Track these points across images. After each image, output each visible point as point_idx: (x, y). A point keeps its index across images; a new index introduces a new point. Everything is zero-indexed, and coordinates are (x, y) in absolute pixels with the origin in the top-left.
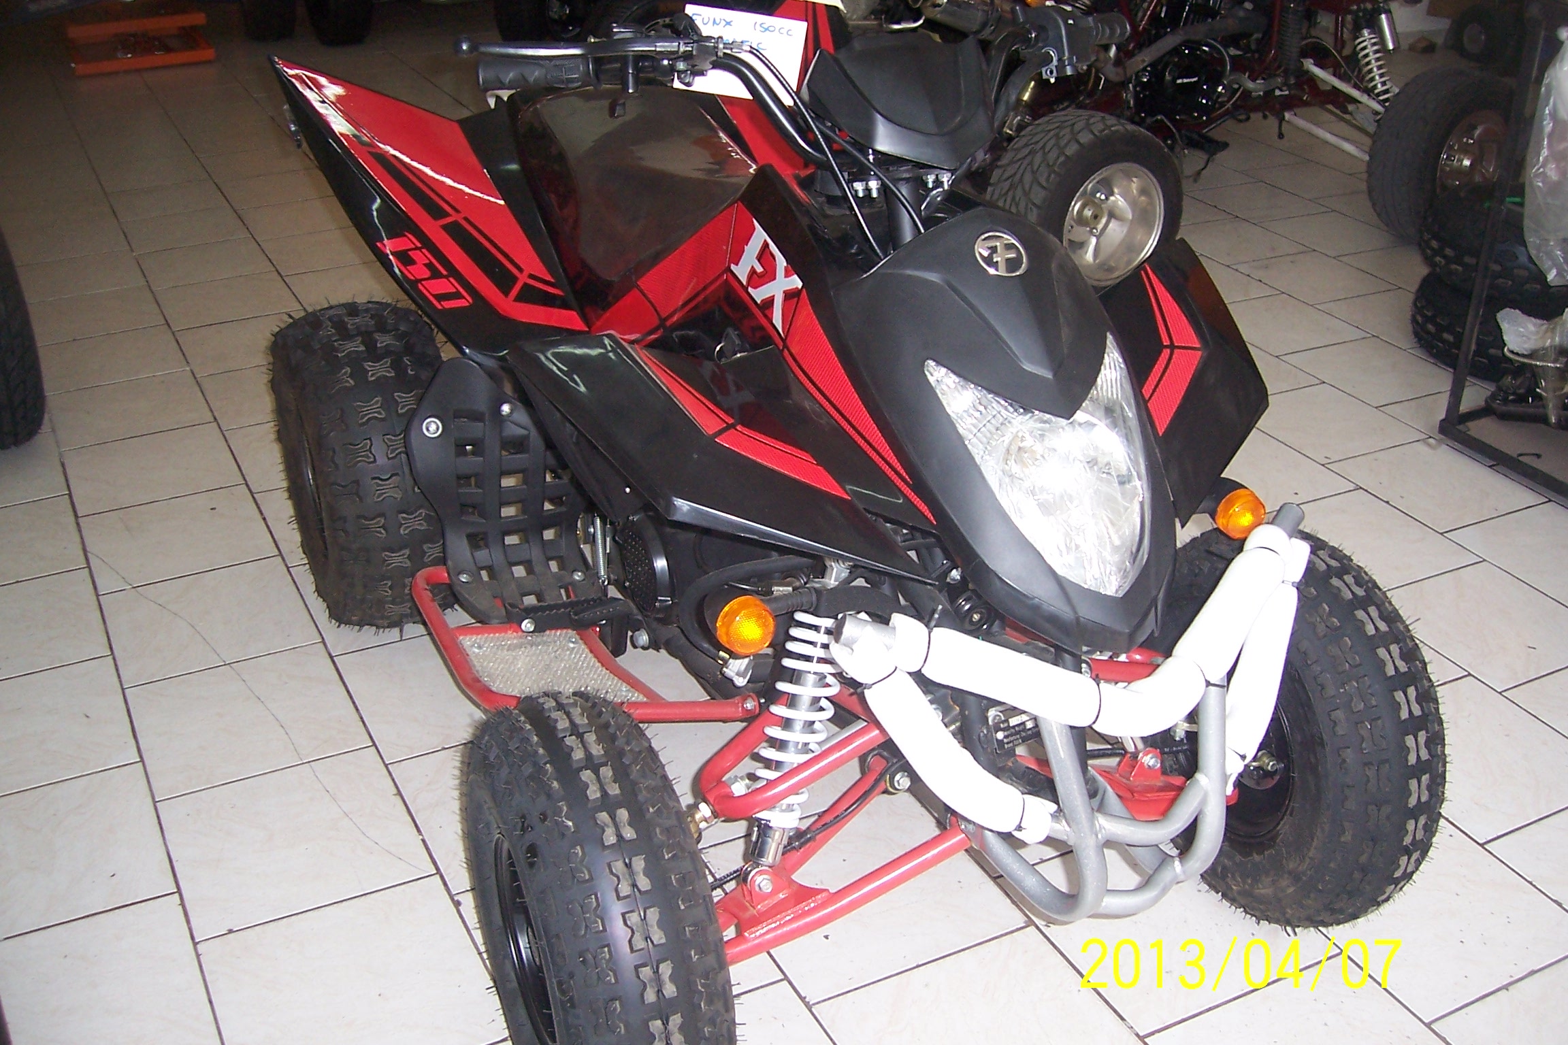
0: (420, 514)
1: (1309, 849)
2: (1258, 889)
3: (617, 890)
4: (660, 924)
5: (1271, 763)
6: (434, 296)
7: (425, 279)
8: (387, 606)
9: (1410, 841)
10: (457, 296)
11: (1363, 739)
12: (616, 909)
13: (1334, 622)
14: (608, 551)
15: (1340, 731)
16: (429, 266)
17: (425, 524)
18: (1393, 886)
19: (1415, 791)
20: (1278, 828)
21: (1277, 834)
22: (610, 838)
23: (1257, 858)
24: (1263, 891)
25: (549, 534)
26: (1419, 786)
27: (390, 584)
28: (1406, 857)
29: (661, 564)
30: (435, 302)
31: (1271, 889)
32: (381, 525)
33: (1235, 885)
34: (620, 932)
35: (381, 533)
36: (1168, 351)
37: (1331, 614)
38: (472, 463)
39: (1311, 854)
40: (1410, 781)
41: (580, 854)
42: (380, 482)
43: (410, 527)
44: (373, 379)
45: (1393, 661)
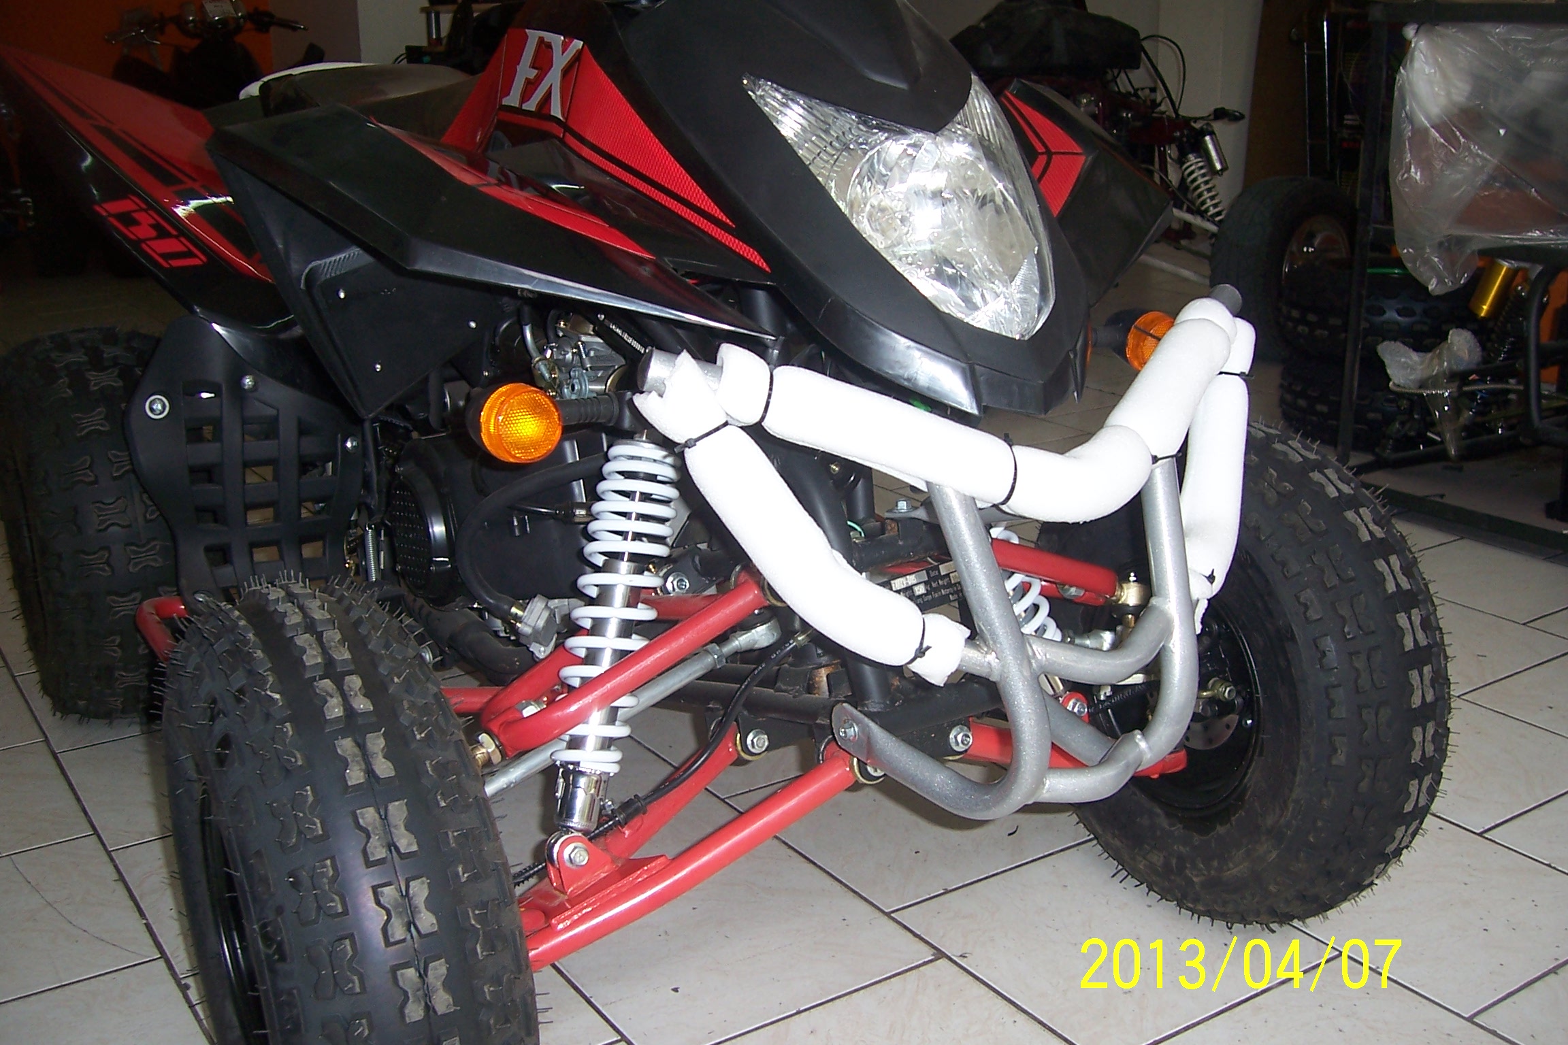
0: (154, 548)
1: (1291, 790)
2: (1229, 870)
3: (365, 853)
4: (431, 905)
5: (1228, 689)
6: (162, 255)
7: (150, 239)
8: (116, 674)
9: (1418, 759)
10: (189, 254)
11: (1343, 620)
12: (364, 882)
13: (1285, 487)
14: (382, 567)
15: (1313, 614)
16: (156, 227)
17: (160, 560)
18: (1403, 828)
19: (1418, 686)
20: (1246, 781)
21: (1245, 789)
22: (355, 776)
23: (1221, 829)
24: (1235, 871)
25: (308, 551)
26: (1422, 680)
27: (118, 641)
28: (1417, 781)
29: (438, 529)
30: (161, 260)
31: (1246, 864)
32: (103, 561)
33: (1197, 876)
34: (372, 917)
35: (104, 570)
36: (1045, 157)
37: (1280, 479)
38: (207, 453)
39: (1294, 796)
40: (1410, 673)
41: (311, 799)
42: (102, 506)
43: (140, 563)
44: (96, 388)
45: (1367, 527)
